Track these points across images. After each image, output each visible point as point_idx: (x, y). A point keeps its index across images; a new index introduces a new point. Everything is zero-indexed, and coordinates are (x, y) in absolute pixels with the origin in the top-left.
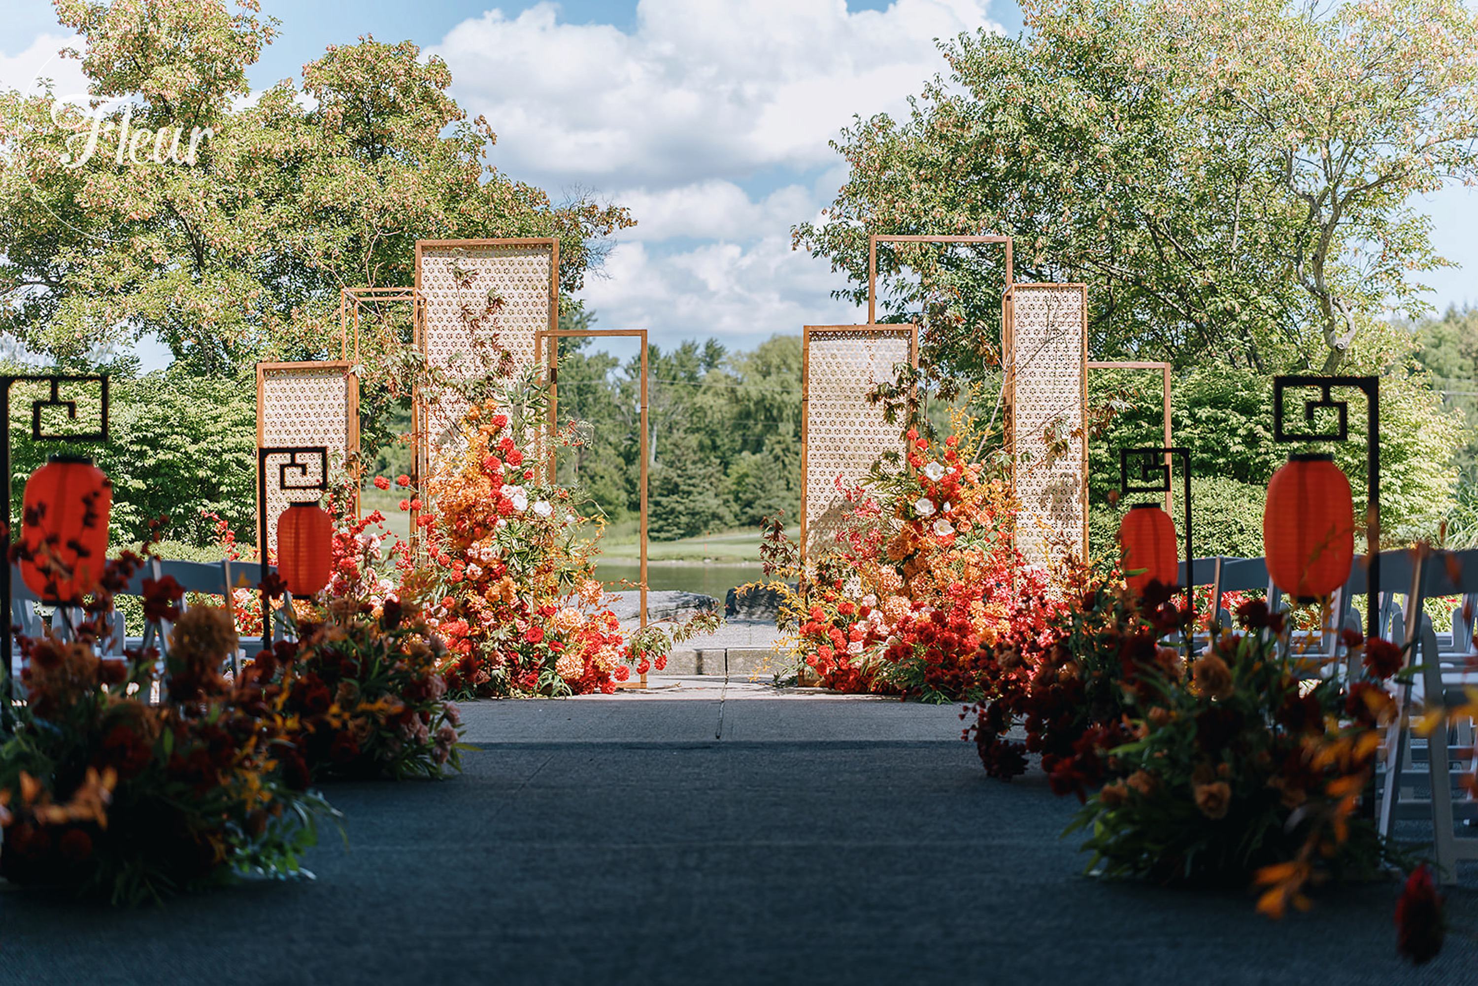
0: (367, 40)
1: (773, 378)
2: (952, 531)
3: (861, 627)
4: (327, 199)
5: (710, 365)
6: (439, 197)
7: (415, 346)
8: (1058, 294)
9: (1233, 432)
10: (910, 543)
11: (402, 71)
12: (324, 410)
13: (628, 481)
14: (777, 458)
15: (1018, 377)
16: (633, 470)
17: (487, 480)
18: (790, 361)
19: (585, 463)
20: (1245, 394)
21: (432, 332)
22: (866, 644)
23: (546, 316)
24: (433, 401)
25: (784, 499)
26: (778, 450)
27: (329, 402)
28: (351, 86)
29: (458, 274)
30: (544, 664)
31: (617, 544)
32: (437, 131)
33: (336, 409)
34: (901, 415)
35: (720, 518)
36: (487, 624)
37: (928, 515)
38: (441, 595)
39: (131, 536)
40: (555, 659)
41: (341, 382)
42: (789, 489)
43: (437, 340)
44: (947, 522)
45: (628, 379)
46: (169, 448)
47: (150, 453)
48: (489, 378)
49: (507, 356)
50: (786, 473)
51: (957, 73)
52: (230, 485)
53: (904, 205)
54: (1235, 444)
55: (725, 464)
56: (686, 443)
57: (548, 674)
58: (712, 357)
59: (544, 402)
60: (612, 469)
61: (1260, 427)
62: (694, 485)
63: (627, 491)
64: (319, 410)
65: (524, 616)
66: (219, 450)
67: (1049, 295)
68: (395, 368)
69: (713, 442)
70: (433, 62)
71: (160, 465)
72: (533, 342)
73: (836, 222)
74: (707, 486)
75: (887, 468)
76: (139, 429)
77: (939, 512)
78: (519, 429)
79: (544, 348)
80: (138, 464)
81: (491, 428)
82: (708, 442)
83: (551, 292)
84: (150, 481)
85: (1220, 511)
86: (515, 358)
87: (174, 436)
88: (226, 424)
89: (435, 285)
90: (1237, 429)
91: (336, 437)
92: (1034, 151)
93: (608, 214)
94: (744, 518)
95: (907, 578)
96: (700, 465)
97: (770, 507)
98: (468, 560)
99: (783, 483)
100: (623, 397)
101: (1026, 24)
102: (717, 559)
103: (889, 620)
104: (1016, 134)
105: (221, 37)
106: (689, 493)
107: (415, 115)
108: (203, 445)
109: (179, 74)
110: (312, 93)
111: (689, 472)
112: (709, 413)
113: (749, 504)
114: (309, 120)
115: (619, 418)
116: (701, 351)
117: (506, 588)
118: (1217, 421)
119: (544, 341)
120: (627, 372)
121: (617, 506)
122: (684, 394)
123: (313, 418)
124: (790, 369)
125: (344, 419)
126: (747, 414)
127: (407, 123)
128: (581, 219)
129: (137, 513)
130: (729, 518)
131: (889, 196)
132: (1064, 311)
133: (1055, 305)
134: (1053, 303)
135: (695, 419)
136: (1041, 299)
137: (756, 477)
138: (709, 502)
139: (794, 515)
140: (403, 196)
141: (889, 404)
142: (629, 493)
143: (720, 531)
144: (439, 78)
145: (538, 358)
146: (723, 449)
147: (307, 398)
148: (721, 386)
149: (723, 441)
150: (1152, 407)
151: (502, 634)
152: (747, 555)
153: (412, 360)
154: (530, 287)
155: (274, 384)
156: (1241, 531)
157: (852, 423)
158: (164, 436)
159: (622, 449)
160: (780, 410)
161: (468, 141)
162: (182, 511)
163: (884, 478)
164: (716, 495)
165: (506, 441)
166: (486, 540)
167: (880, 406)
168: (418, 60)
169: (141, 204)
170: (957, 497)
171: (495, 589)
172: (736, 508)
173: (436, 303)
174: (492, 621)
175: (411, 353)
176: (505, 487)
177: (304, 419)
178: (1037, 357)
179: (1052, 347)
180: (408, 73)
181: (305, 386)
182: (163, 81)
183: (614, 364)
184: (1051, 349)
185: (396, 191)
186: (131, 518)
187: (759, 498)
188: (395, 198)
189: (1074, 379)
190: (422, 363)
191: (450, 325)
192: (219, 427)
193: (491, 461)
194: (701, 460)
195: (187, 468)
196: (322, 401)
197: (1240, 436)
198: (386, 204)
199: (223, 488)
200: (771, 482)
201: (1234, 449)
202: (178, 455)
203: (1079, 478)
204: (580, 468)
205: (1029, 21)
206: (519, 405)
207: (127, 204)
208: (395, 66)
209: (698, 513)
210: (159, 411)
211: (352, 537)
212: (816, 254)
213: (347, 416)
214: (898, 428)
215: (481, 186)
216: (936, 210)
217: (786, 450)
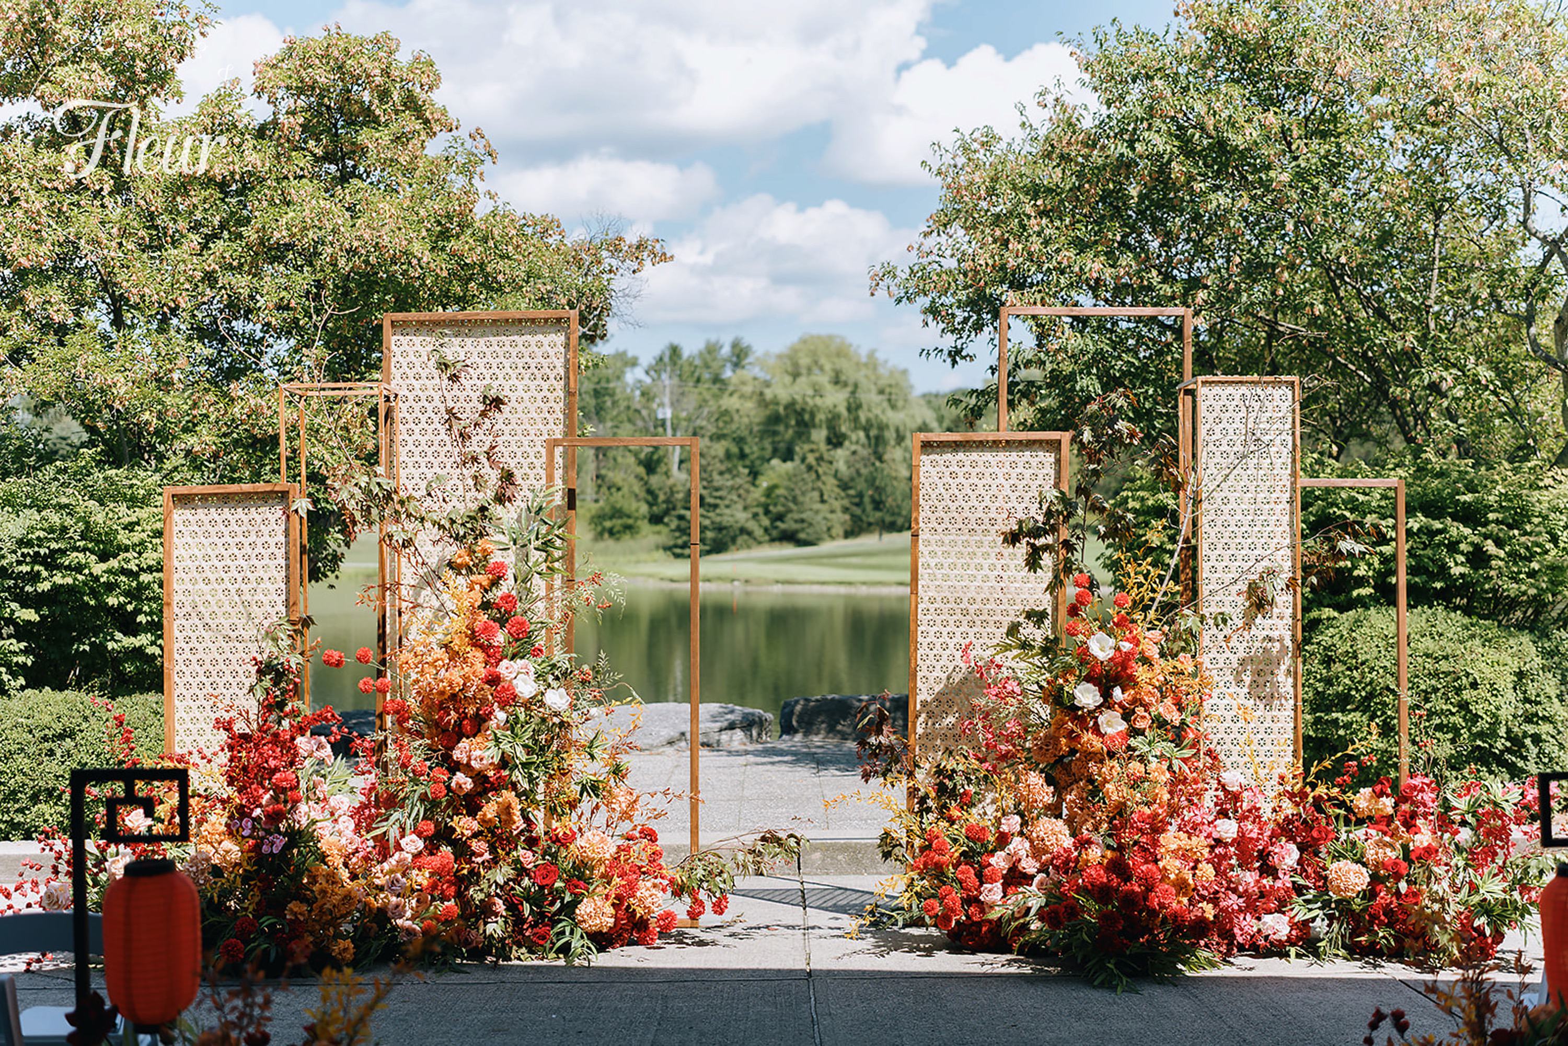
0: (333, 31)
1: (802, 380)
2: (1123, 726)
3: (999, 861)
4: (280, 235)
5: (737, 365)
6: (424, 233)
7: (380, 470)
8: (1259, 391)
9: (1453, 547)
10: (1063, 741)
11: (378, 72)
12: (257, 551)
13: (650, 492)
14: (810, 468)
15: (1205, 505)
16: (655, 480)
17: (480, 655)
18: (823, 361)
19: (603, 472)
20: (1468, 498)
21: (407, 437)
22: (1005, 886)
23: (561, 417)
24: (407, 544)
25: (817, 512)
26: (811, 459)
27: (263, 540)
28: (313, 89)
29: (443, 366)
30: (559, 912)
31: (638, 562)
32: (423, 147)
33: (273, 549)
34: (1047, 560)
35: (749, 533)
36: (479, 860)
37: (1092, 707)
38: (416, 819)
39: (22, 681)
40: (575, 903)
41: (278, 512)
42: (823, 501)
43: (413, 448)
44: (1117, 715)
45: (648, 380)
46: (69, 568)
47: (45, 574)
48: (483, 509)
49: (508, 477)
50: (819, 484)
51: (1087, 77)
52: (151, 613)
53: (1020, 247)
54: (1456, 564)
55: (754, 474)
56: (713, 453)
57: (565, 925)
58: (738, 356)
59: (558, 543)
60: (632, 479)
61: (1489, 542)
62: (721, 498)
63: (648, 502)
64: (249, 551)
65: (532, 842)
66: (135, 569)
67: (1248, 393)
68: (353, 502)
69: (741, 450)
70: (417, 59)
71: (56, 588)
72: (543, 451)
73: (925, 261)
74: (735, 498)
75: (1029, 631)
76: (29, 544)
77: (1107, 702)
78: (523, 579)
79: (559, 460)
80: (28, 589)
81: (484, 579)
82: (735, 450)
83: (567, 384)
84: (45, 611)
85: (1446, 658)
86: (518, 474)
87: (75, 554)
88: (144, 535)
89: (411, 374)
90: (1459, 542)
91: (272, 588)
92: (1191, 178)
93: (638, 248)
94: (775, 533)
95: (1060, 791)
96: (727, 476)
97: (802, 521)
98: (454, 767)
99: (816, 495)
100: (644, 400)
101: (1177, 14)
102: (747, 581)
103: (1037, 851)
104: (1166, 157)
105: (143, 28)
106: (716, 506)
107: (394, 127)
108: (113, 563)
109: (86, 76)
110: (265, 97)
111: (715, 484)
112: (736, 417)
113: (780, 517)
114: (261, 132)
115: (640, 423)
116: (726, 350)
117: (507, 809)
118: (1432, 533)
119: (559, 450)
120: (647, 373)
121: (637, 519)
122: (708, 397)
123: (241, 562)
124: (821, 369)
125: (283, 563)
126: (775, 419)
127: (384, 136)
128: (605, 254)
129: (26, 652)
130: (759, 532)
131: (998, 233)
132: (1268, 415)
133: (1256, 405)
134: (1254, 403)
135: (721, 424)
136: (1237, 397)
137: (787, 488)
138: (737, 516)
139: (829, 529)
140: (376, 234)
141: (1033, 546)
142: (651, 505)
143: (749, 547)
144: (425, 80)
145: (550, 478)
146: (753, 457)
147: (233, 534)
148: (748, 389)
149: (752, 449)
150: (1347, 514)
151: (502, 874)
152: (781, 577)
153: (376, 490)
154: (539, 376)
155: (187, 514)
156: (1474, 685)
157: (979, 568)
158: (63, 552)
159: (642, 456)
160: (812, 415)
161: (461, 160)
162: (87, 648)
163: (1025, 645)
164: (745, 508)
165: (506, 598)
166: (479, 739)
167: (1022, 549)
168: (397, 56)
169: (34, 246)
170: (1131, 678)
171: (490, 810)
172: (766, 522)
173: (411, 398)
174: (487, 856)
175: (375, 480)
176: (505, 663)
177: (229, 562)
178: (1231, 477)
179: (1252, 462)
180: (386, 73)
181: (230, 517)
182: (65, 85)
183: (634, 363)
184: (1251, 466)
185: (368, 226)
186: (21, 659)
187: (790, 511)
188: (366, 236)
189: (1281, 506)
190: (389, 494)
191: (430, 429)
192: (136, 537)
193: (486, 629)
194: (729, 471)
195: (94, 593)
196: (253, 538)
197: (1462, 553)
198: (355, 244)
199: (141, 618)
200: (803, 494)
201: (1456, 571)
202: (80, 577)
203: (1288, 643)
204: (598, 477)
205: (1181, 11)
206: (524, 546)
207: (14, 247)
208: (368, 65)
209: (725, 528)
210: (55, 518)
211: (293, 739)
212: (899, 301)
213: (287, 559)
214: (1045, 576)
215: (477, 218)
216: (1062, 254)
217: (820, 459)
